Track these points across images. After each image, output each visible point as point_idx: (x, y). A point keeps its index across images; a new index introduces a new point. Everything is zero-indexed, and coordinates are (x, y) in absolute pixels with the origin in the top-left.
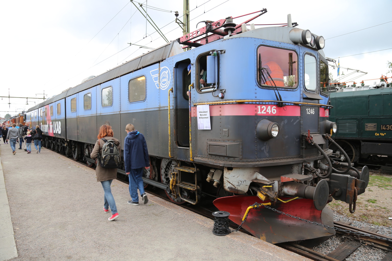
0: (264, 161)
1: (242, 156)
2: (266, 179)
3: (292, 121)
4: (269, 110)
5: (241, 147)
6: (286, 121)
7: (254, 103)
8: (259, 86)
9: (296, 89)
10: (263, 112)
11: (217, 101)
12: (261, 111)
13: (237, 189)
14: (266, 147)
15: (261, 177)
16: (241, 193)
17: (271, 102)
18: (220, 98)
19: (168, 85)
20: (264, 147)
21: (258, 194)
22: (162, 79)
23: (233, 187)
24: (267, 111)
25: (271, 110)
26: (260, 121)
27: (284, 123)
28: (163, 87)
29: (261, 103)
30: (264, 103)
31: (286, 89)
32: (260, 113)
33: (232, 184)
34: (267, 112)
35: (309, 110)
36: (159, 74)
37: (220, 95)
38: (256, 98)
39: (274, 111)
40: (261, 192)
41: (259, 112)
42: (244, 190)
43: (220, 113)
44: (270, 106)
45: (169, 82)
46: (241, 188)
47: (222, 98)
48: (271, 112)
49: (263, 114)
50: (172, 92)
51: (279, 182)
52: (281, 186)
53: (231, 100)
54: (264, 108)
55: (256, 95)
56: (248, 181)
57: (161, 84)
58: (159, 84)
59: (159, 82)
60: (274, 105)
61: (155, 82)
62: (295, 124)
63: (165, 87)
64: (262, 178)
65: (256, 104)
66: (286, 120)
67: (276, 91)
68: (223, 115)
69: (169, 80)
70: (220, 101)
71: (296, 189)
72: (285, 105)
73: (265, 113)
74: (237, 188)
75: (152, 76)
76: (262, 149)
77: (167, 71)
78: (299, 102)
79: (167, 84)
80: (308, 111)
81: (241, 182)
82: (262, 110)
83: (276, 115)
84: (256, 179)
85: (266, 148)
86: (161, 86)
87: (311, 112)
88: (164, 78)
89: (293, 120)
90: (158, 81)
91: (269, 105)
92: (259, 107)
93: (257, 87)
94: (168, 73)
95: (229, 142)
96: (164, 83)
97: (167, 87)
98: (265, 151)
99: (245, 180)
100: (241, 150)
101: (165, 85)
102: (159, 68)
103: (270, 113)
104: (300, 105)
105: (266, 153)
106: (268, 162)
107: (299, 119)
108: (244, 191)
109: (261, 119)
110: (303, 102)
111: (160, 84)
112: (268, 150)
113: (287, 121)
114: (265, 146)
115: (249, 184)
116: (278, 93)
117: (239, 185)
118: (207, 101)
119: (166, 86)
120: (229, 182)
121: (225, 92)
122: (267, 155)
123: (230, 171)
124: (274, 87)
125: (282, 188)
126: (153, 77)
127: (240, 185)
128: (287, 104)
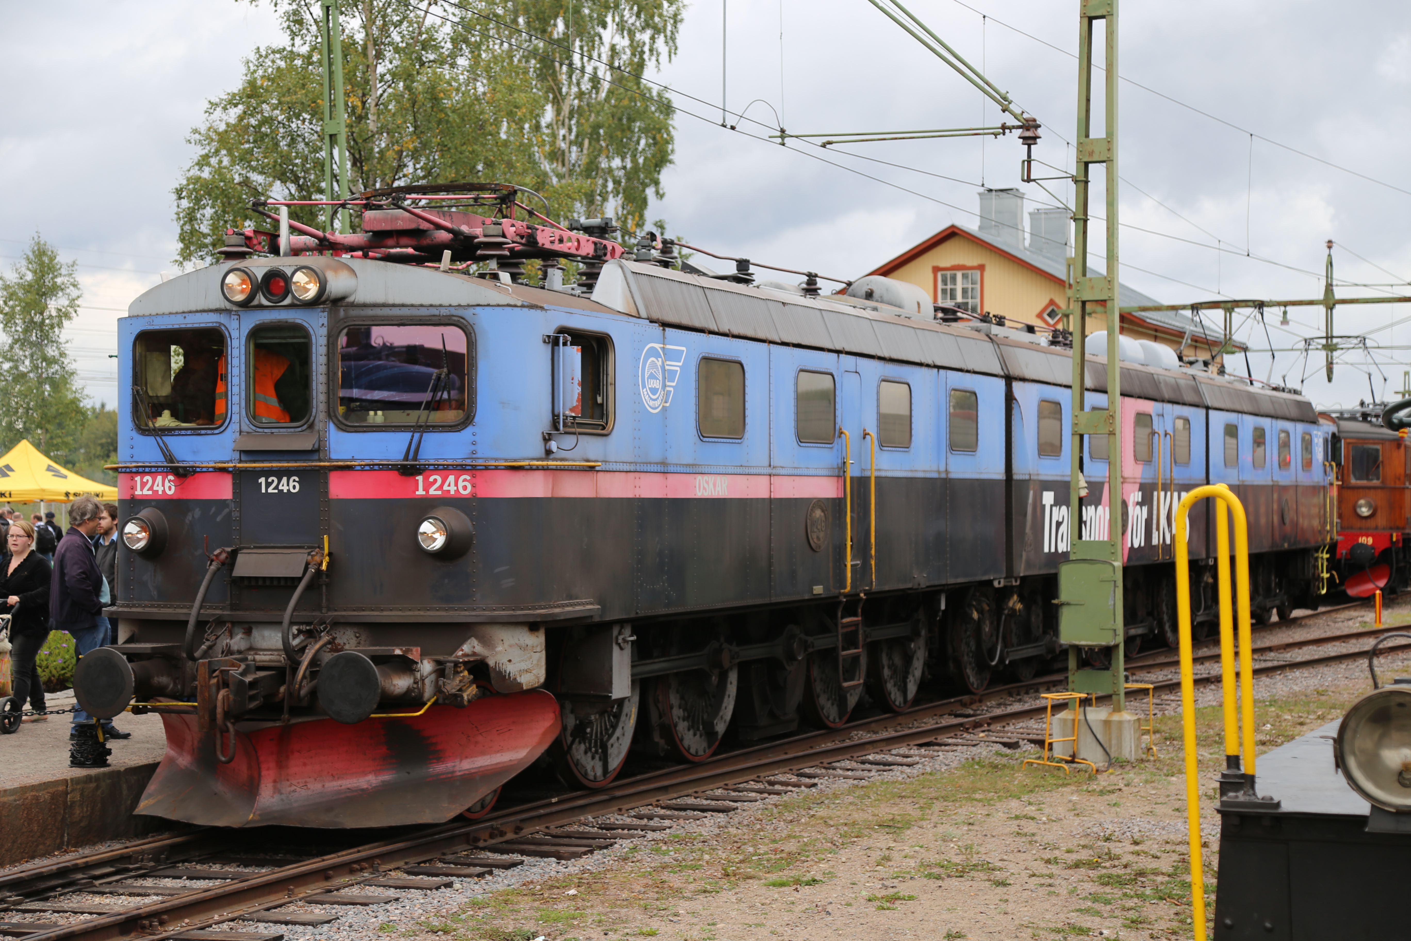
3: (211, 513)
4: (157, 485)
6: (197, 513)
7: (128, 470)
8: (137, 428)
9: (220, 429)
10: (146, 492)
12: (141, 488)
14: (153, 574)
20: (148, 574)
24: (155, 488)
25: (163, 485)
26: (141, 511)
27: (193, 516)
29: (140, 470)
30: (147, 470)
31: (197, 432)
32: (141, 493)
34: (153, 491)
35: (269, 481)
38: (132, 457)
39: (169, 488)
41: (138, 492)
44: (161, 477)
48: (164, 491)
49: (146, 495)
54: (147, 480)
55: (132, 451)
60: (170, 473)
62: (219, 519)
65: (131, 472)
66: (197, 510)
72: (195, 472)
73: (150, 493)
76: (144, 578)
78: (227, 462)
80: (269, 484)
82: (143, 485)
83: (175, 497)
85: (153, 576)
87: (284, 488)
89: (213, 509)
91: (158, 472)
92: (138, 479)
93: (134, 431)
103: (160, 493)
104: (230, 469)
105: (151, 589)
107: (228, 507)
109: (142, 507)
110: (241, 463)
112: (157, 582)
113: (200, 512)
114: (151, 571)
122: (154, 593)
124: (167, 430)
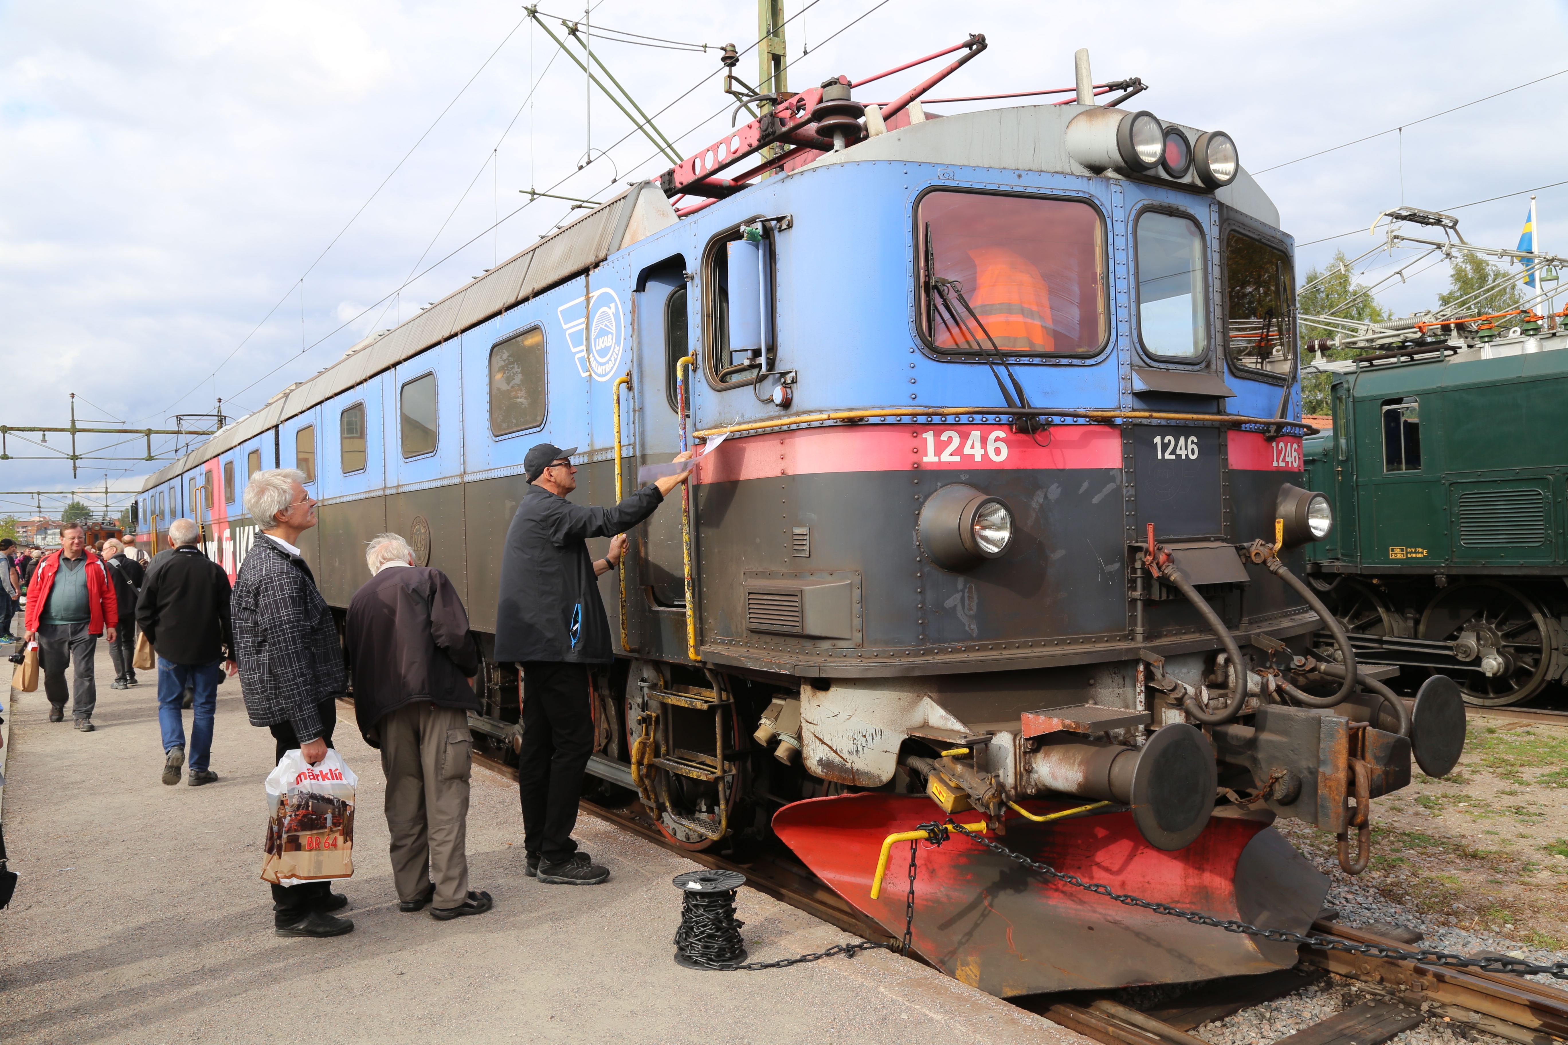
0: (955, 651)
1: (860, 634)
2: (958, 726)
3: (1081, 491)
4: (972, 447)
5: (857, 593)
6: (1054, 491)
7: (906, 420)
8: (926, 351)
9: (1099, 358)
10: (946, 457)
11: (771, 418)
12: (938, 452)
13: (849, 765)
14: (966, 595)
15: (942, 717)
16: (865, 783)
17: (981, 416)
18: (777, 405)
19: (615, 360)
20: (958, 596)
21: (929, 785)
22: (598, 336)
23: (837, 759)
24: (967, 451)
25: (984, 446)
26: (936, 490)
27: (1046, 497)
28: (600, 370)
29: (936, 419)
30: (950, 419)
31: (1053, 361)
32: (936, 459)
33: (831, 748)
34: (964, 457)
35: (1166, 441)
36: (588, 318)
37: (778, 395)
38: (914, 399)
39: (998, 451)
40: (943, 776)
41: (930, 458)
42: (879, 772)
43: (782, 465)
44: (978, 433)
45: (617, 348)
46: (866, 762)
47: (786, 404)
48: (985, 456)
49: (949, 463)
50: (630, 388)
51: (1018, 738)
52: (1025, 753)
53: (816, 411)
54: (950, 438)
55: (913, 389)
56: (891, 732)
57: (595, 359)
58: (589, 359)
59: (588, 350)
60: (999, 425)
61: (574, 350)
62: (1096, 500)
63: (608, 370)
64: (947, 719)
65: (915, 424)
66: (1056, 485)
67: (1002, 370)
68: (790, 472)
69: (618, 343)
70: (779, 417)
71: (1080, 764)
72: (1050, 424)
73: (957, 459)
74: (850, 762)
75: (565, 327)
76: (949, 603)
77: (612, 305)
78: (1113, 410)
79: (613, 359)
80: (1165, 446)
81: (864, 736)
82: (941, 447)
83: (1008, 467)
84: (925, 725)
85: (966, 599)
86: (594, 364)
87: (1183, 453)
88: (603, 333)
89: (1085, 485)
90: (584, 347)
91: (971, 424)
92: (929, 437)
93: (918, 354)
94: (616, 315)
95: (812, 578)
96: (603, 352)
97: (612, 368)
98: (960, 613)
99: (878, 730)
100: (857, 607)
101: (607, 362)
102: (588, 293)
103: (978, 458)
104: (1118, 421)
105: (965, 620)
106: (973, 656)
107: (1114, 482)
108: (879, 776)
109: (939, 484)
110: (1134, 410)
111: (592, 359)
112: (975, 608)
113: (1059, 489)
114: (963, 591)
115: (896, 748)
116: (1011, 376)
117: (857, 751)
118: (741, 420)
119: (611, 363)
120: (820, 740)
121: (794, 381)
122: (973, 627)
123: (821, 694)
124: (989, 355)
125: (1030, 763)
126: (568, 332)
127: (860, 749)
128: (1057, 420)
